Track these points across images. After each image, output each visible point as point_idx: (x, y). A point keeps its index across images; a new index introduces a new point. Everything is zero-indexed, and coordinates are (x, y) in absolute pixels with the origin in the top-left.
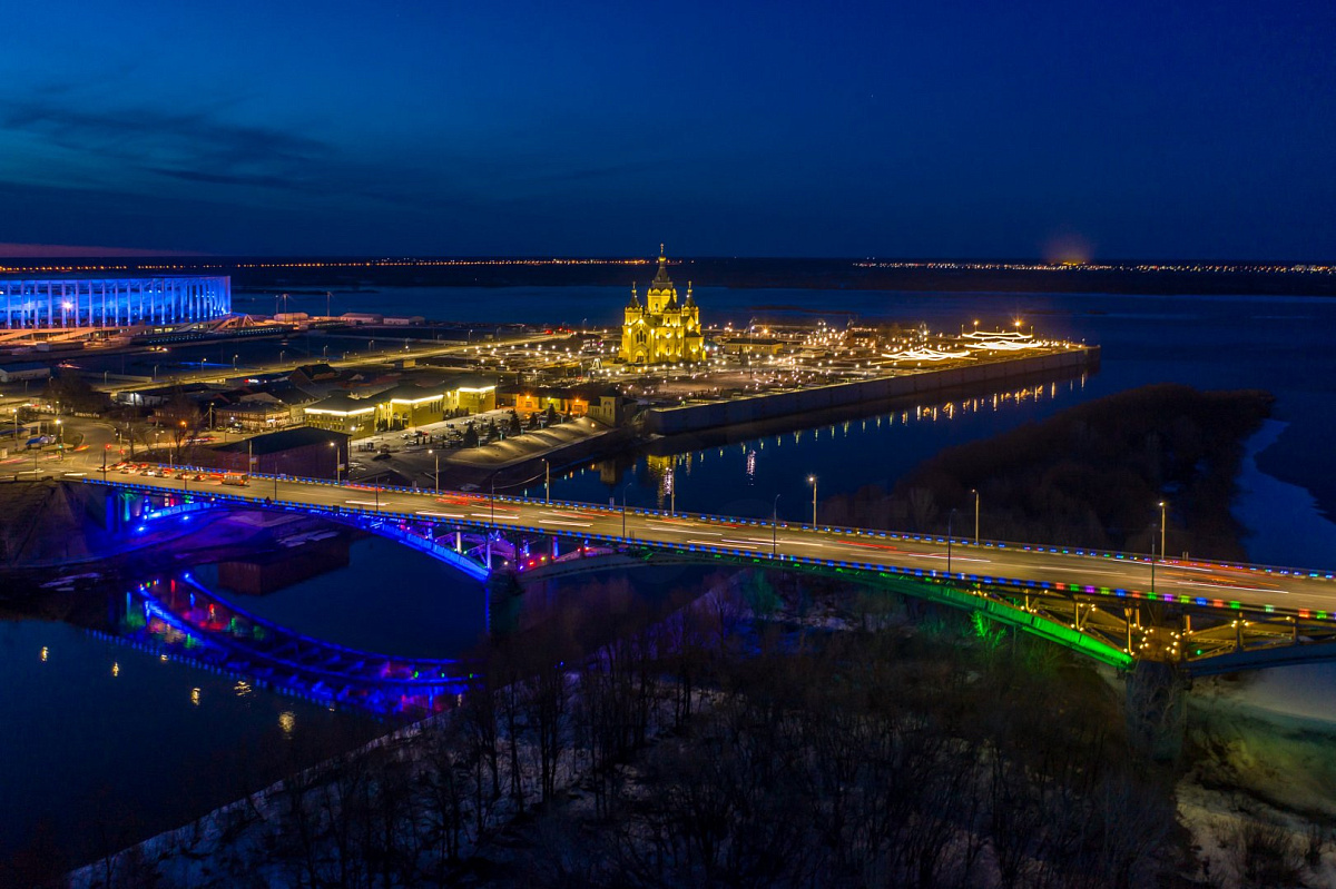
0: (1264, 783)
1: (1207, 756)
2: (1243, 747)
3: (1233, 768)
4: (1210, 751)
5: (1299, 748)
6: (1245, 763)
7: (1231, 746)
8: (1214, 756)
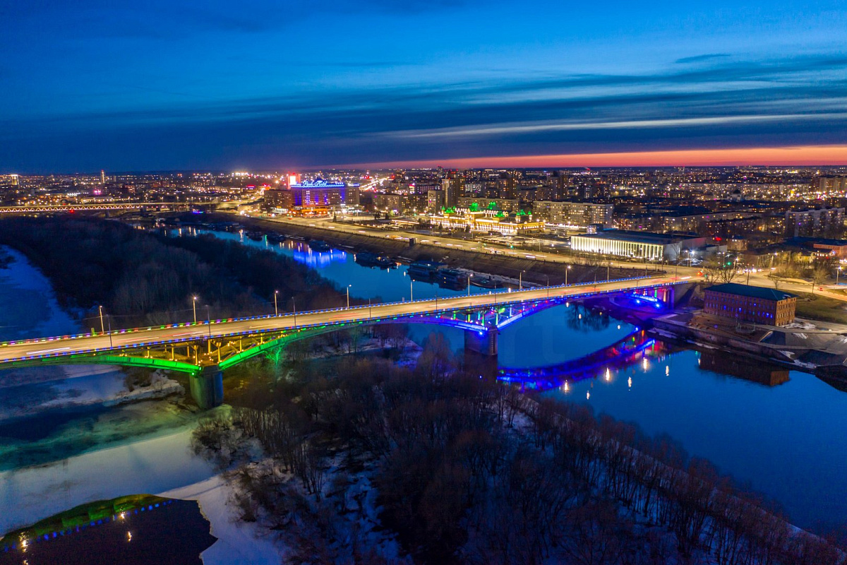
0: (158, 404)
1: (184, 402)
2: (174, 413)
3: (171, 403)
4: (184, 405)
5: (153, 423)
6: (169, 408)
7: (179, 411)
8: (181, 404)
